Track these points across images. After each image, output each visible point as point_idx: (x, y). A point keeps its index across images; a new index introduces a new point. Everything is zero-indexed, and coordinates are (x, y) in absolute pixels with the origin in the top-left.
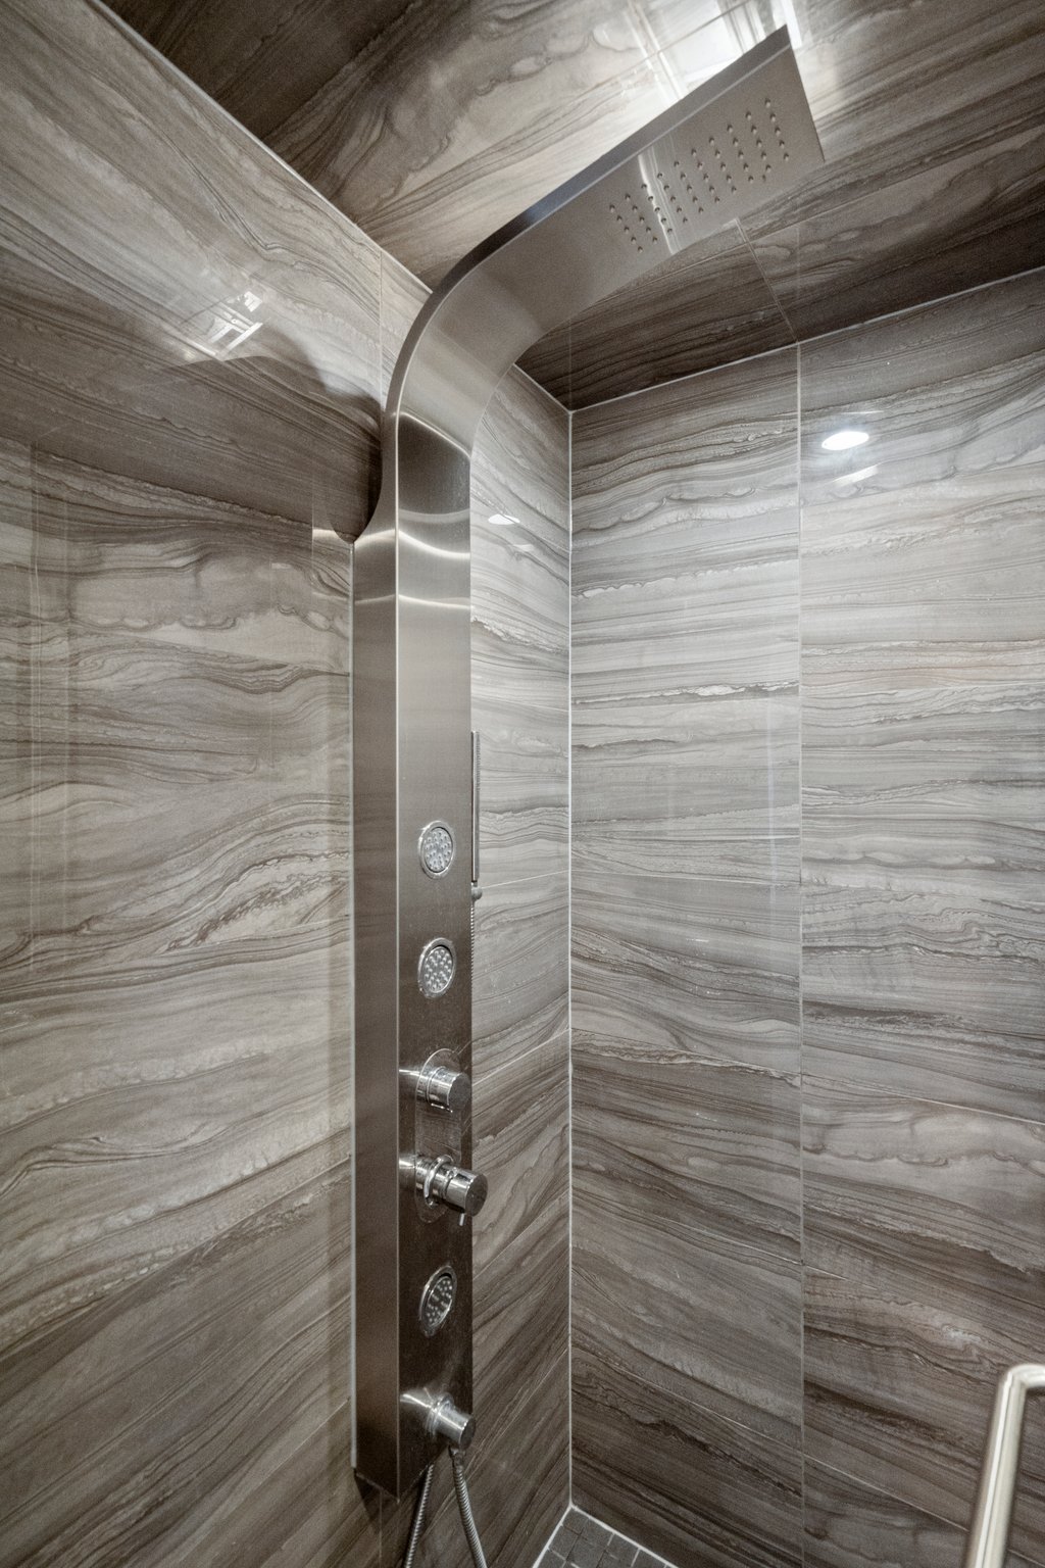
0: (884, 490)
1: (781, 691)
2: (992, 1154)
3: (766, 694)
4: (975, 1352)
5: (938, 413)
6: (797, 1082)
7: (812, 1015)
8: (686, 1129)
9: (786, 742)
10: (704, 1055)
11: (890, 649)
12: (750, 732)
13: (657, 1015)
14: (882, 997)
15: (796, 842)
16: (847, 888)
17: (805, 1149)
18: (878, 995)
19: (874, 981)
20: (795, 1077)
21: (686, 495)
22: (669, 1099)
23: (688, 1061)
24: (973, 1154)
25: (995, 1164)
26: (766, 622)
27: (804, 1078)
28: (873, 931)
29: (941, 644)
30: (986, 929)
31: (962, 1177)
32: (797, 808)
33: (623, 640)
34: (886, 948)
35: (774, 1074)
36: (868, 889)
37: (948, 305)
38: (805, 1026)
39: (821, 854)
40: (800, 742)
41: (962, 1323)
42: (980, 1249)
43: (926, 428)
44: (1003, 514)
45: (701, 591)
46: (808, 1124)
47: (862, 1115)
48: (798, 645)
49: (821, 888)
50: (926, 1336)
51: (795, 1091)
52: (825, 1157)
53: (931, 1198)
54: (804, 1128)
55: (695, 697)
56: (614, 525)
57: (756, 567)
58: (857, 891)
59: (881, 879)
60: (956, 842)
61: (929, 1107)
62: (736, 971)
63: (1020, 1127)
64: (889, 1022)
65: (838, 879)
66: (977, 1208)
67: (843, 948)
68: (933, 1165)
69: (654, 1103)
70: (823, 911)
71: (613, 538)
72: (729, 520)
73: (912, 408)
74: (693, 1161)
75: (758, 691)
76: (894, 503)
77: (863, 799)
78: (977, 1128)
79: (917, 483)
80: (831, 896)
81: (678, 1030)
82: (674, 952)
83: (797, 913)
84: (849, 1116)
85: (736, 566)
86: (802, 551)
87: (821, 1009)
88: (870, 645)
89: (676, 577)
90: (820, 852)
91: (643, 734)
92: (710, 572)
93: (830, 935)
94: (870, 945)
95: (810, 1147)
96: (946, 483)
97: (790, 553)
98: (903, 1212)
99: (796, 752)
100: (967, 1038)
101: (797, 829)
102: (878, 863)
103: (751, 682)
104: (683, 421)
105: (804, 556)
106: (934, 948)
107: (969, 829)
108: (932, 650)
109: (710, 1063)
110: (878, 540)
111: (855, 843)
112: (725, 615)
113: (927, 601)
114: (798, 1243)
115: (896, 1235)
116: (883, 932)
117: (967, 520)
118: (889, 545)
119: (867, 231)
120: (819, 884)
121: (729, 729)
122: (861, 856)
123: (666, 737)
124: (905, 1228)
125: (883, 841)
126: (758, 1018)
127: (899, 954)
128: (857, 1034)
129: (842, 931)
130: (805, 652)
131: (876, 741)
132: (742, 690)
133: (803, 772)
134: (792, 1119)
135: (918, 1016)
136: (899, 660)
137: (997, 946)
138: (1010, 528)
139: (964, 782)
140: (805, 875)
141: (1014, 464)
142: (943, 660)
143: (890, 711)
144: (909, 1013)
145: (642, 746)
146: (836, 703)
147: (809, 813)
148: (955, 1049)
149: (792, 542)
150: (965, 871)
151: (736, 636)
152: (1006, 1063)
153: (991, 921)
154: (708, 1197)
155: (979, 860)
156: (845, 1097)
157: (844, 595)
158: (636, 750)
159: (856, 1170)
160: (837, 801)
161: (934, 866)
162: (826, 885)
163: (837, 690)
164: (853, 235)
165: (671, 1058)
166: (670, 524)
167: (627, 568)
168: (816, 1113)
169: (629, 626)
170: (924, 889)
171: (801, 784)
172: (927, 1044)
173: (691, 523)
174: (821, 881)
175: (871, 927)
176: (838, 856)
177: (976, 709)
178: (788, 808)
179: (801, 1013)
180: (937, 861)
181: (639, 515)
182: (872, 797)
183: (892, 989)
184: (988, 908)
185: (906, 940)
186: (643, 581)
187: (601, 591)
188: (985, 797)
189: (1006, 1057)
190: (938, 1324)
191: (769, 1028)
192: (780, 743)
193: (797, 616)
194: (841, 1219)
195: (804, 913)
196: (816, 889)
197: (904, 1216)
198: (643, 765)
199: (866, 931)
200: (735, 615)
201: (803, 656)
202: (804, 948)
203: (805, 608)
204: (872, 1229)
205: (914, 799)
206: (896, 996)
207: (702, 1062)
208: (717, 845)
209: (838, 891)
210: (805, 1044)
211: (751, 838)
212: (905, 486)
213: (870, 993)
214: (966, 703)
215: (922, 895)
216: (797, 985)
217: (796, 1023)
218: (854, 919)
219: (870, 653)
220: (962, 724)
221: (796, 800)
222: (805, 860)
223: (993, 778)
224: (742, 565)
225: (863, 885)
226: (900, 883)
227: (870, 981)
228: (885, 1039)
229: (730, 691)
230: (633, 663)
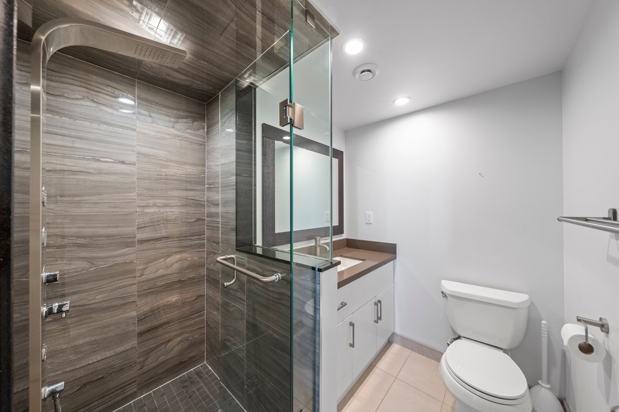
0: (158, 125)
1: (130, 164)
2: (181, 260)
3: (126, 164)
4: (178, 300)
5: (171, 114)
6: (135, 261)
7: (140, 244)
8: (95, 289)
9: (132, 177)
10: (102, 264)
11: (160, 160)
12: (121, 173)
13: (80, 258)
14: (158, 235)
15: (135, 202)
16: (149, 212)
17: (137, 277)
18: (157, 235)
19: (156, 232)
20: (134, 260)
21: (95, 100)
22: (85, 283)
23: (95, 268)
24: (177, 262)
25: (181, 262)
26: (126, 145)
27: (137, 260)
28: (156, 221)
29: (171, 161)
30: (180, 218)
31: (176, 266)
32: (135, 194)
33: (64, 136)
34: (159, 224)
35: (128, 262)
36: (155, 212)
37: (173, 94)
38: (138, 247)
39: (142, 205)
40: (136, 177)
41: (175, 296)
42: (179, 280)
43: (168, 116)
44: (183, 139)
45: (101, 130)
46: (138, 271)
47: (153, 263)
48: (136, 153)
49: (142, 213)
50: (169, 303)
51: (134, 264)
52: (143, 276)
53: (168, 274)
54: (137, 272)
55: (99, 161)
56: (59, 96)
57: (122, 130)
58: (152, 213)
59: (158, 209)
60: (174, 201)
61: (168, 256)
62: (115, 238)
63: (186, 253)
64: (160, 240)
65: (147, 210)
66: (178, 272)
67: (148, 226)
68: (170, 267)
69: (80, 286)
70: (143, 218)
71: (58, 99)
72: (112, 114)
73: (165, 110)
74: (97, 298)
75: (123, 162)
76: (161, 128)
77: (154, 192)
78: (178, 256)
79: (166, 126)
80: (145, 215)
81: (90, 260)
82: (90, 237)
83: (135, 220)
84: (150, 264)
85: (115, 127)
86: (137, 131)
87: (141, 242)
88: (155, 158)
89: (91, 123)
90: (142, 204)
91: (74, 169)
92: (105, 126)
93: (144, 224)
94: (155, 224)
95: (139, 276)
96: (172, 129)
97: (134, 130)
98: (162, 280)
99: (135, 179)
100: (176, 239)
101: (135, 199)
102: (157, 206)
103: (121, 159)
104: (94, 77)
105: (137, 132)
106: (169, 223)
107: (177, 198)
108: (169, 162)
109: (105, 266)
110: (157, 135)
111: (151, 202)
112: (111, 140)
113: (168, 151)
114: (136, 301)
115: (161, 286)
116: (158, 221)
117: (176, 138)
118: (160, 137)
119: (168, 75)
120: (142, 212)
121: (112, 171)
122: (153, 205)
123: (85, 171)
124: (163, 283)
125: (159, 201)
126: (124, 248)
127: (162, 225)
128: (152, 245)
129: (148, 222)
130: (138, 155)
131: (156, 179)
132: (117, 161)
133: (137, 185)
134: (134, 271)
135: (166, 238)
136: (162, 162)
137: (182, 221)
138: (184, 142)
139: (176, 189)
140: (138, 210)
141: (185, 131)
142: (172, 164)
143: (160, 173)
144: (164, 237)
145: (74, 172)
146: (147, 169)
147: (138, 195)
148: (174, 242)
149: (134, 127)
150: (176, 207)
151: (115, 146)
152: (183, 242)
153: (181, 216)
154: (104, 305)
155: (178, 204)
156: (149, 260)
157: (149, 145)
158: (71, 173)
159: (152, 276)
160: (147, 192)
161: (170, 206)
162: (143, 212)
163: (147, 166)
164: (165, 74)
165: (87, 270)
166: (88, 106)
167: (66, 112)
168: (141, 267)
169: (67, 132)
170: (168, 211)
171: (136, 188)
172: (168, 243)
173: (97, 109)
174: (142, 211)
175: (156, 220)
176: (147, 205)
177: (178, 175)
178: (132, 194)
179: (136, 244)
180: (170, 205)
181: (73, 97)
182: (156, 192)
183: (160, 233)
184: (180, 213)
185: (163, 222)
186: (75, 120)
187: (51, 115)
188: (179, 192)
189: (183, 241)
190: (170, 299)
191: (126, 250)
192: (130, 177)
193: (135, 146)
194: (148, 289)
195: (137, 219)
196: (141, 213)
197: (163, 281)
198: (74, 179)
199: (154, 221)
200: (115, 140)
201: (137, 156)
202: (137, 228)
203: (138, 145)
204: (156, 287)
205: (165, 192)
206: (161, 234)
207: (101, 267)
208: (108, 204)
209: (147, 213)
210: (138, 251)
211: (120, 201)
212: (164, 126)
213: (155, 235)
214: (176, 174)
215: (167, 212)
216: (135, 237)
217: (135, 247)
218: (151, 219)
219: (155, 159)
220: (175, 178)
221: (135, 192)
222: (137, 206)
223: (181, 189)
224: (117, 128)
225: (153, 211)
226: (162, 210)
227: (155, 232)
228: (159, 244)
229: (113, 161)
230: (70, 145)
